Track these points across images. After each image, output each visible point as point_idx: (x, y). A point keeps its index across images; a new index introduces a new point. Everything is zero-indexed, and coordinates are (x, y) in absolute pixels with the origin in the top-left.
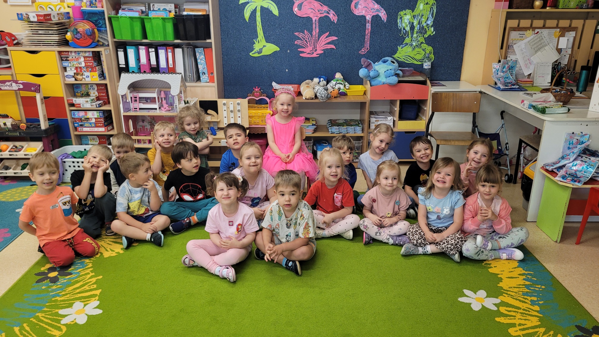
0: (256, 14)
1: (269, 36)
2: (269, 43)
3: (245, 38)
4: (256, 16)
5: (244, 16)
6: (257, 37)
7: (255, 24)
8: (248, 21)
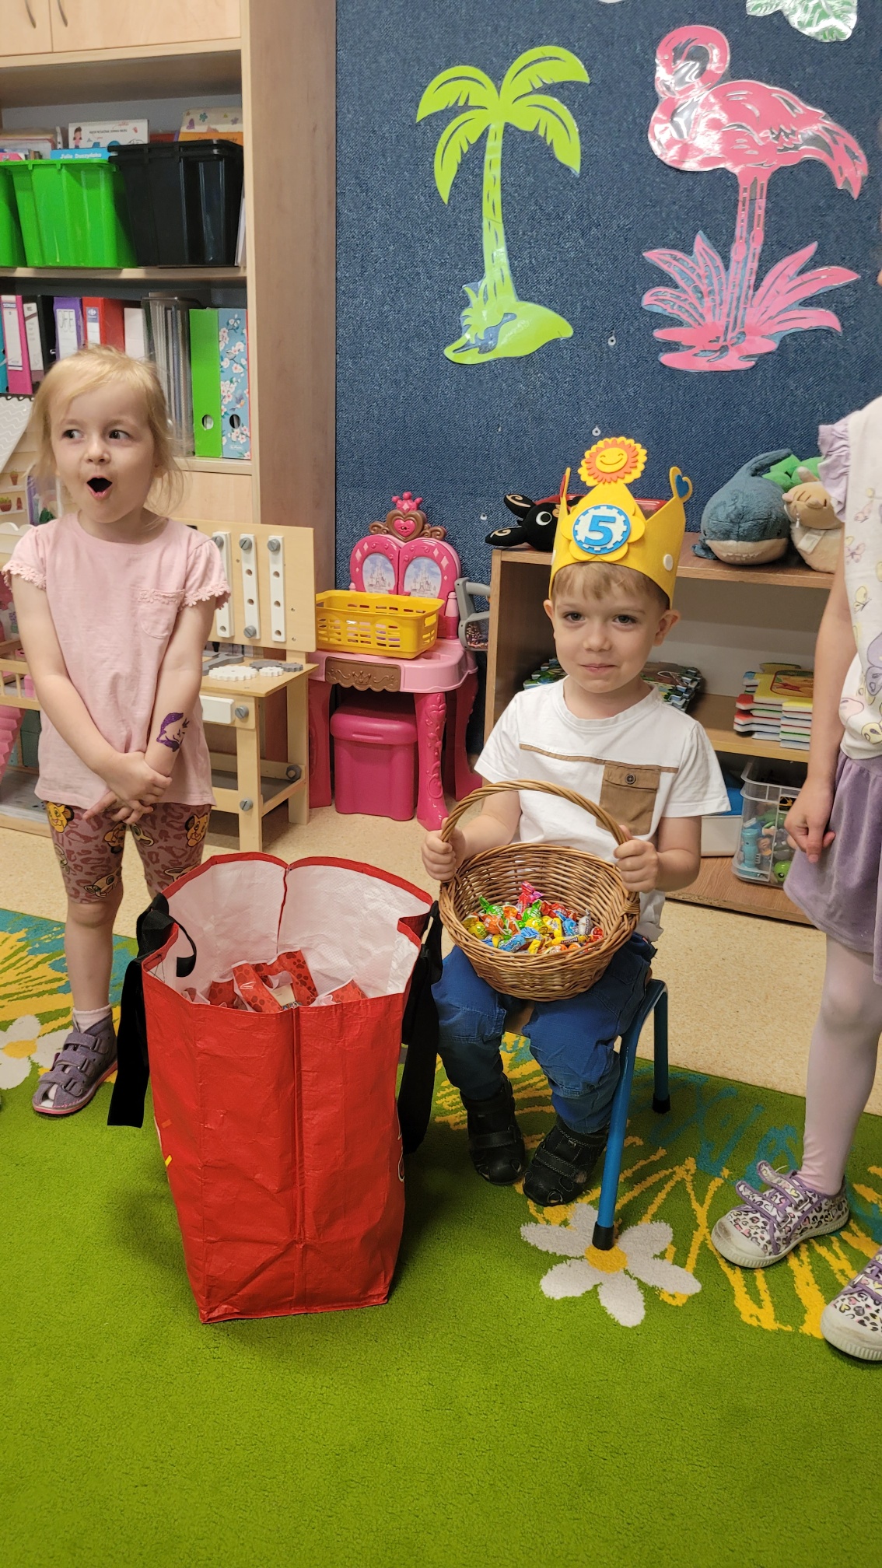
0: (481, 167)
1: (532, 269)
2: (530, 300)
3: (430, 278)
4: (479, 178)
5: (434, 179)
6: (479, 272)
7: (476, 216)
8: (445, 199)
